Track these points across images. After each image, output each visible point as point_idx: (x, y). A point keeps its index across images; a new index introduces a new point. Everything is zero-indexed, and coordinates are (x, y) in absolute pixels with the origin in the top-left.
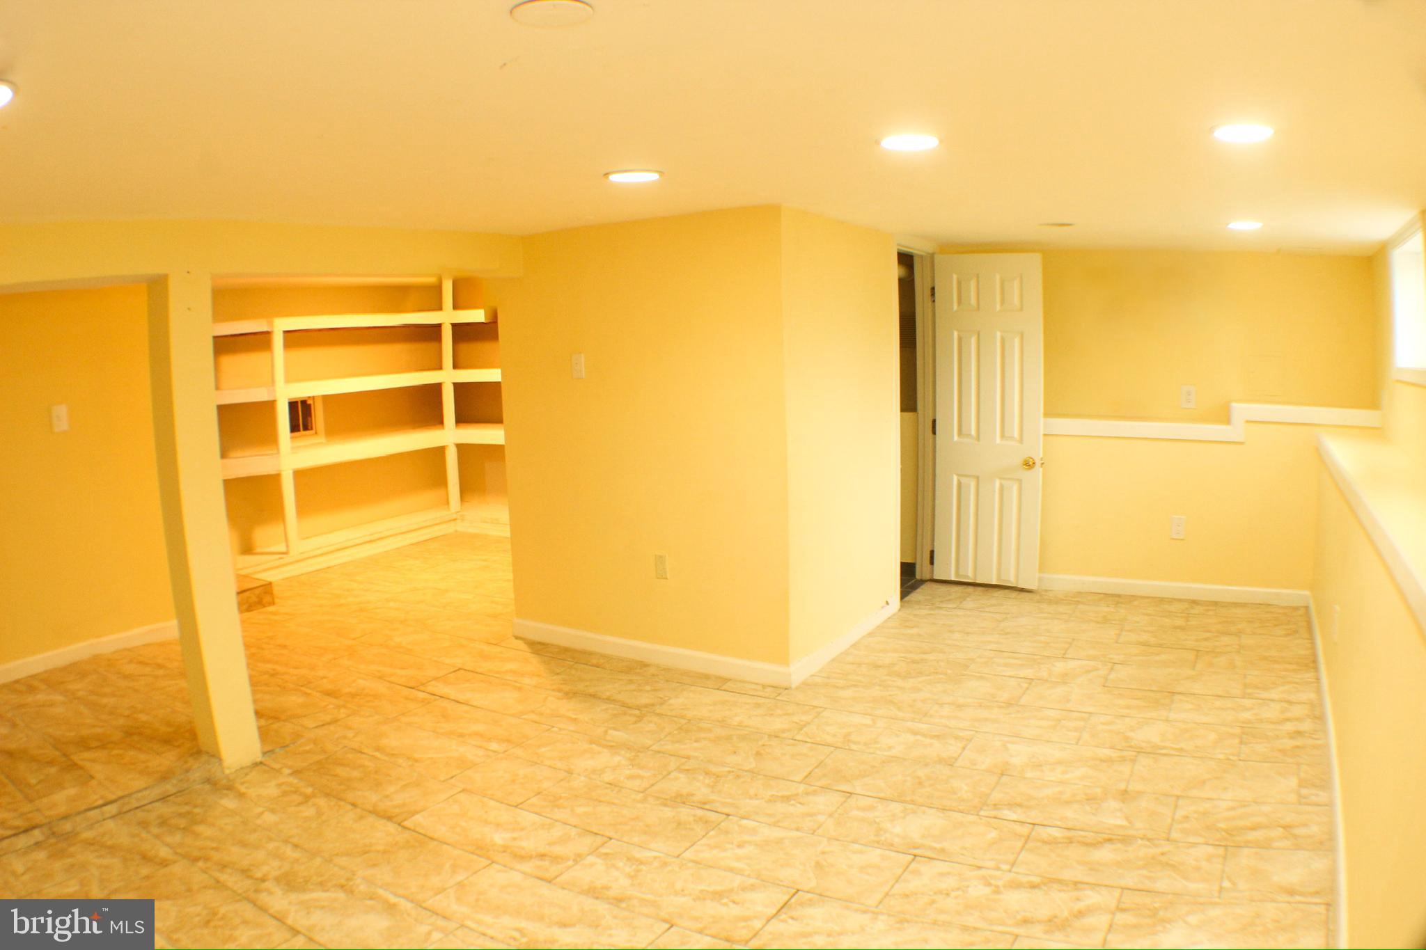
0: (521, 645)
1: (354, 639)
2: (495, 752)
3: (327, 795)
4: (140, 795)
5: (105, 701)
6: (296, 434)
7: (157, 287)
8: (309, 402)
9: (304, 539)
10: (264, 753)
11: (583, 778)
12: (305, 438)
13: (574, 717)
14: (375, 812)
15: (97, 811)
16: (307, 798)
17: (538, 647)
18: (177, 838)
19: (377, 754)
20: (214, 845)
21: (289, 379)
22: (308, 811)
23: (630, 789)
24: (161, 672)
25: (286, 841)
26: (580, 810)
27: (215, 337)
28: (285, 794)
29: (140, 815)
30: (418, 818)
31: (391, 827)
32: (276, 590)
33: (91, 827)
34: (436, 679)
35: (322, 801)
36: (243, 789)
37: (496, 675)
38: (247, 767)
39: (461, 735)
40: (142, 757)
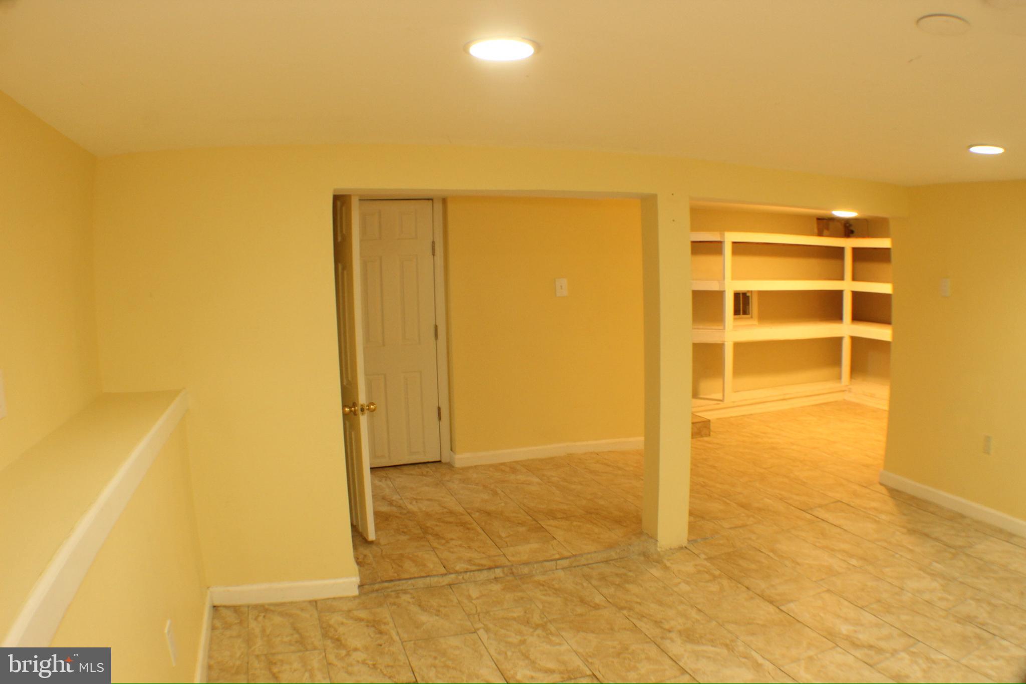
0: (883, 490)
1: (765, 469)
2: (854, 566)
3: (730, 578)
4: (589, 556)
5: (573, 487)
6: (737, 316)
7: (648, 203)
8: (748, 294)
9: (735, 392)
10: (689, 541)
11: (910, 595)
12: (744, 321)
13: (911, 547)
14: (762, 596)
15: (554, 563)
16: (715, 578)
17: (895, 493)
18: (612, 590)
19: (771, 554)
20: (638, 600)
21: (734, 278)
22: (714, 587)
23: (938, 607)
24: (620, 472)
25: (693, 606)
26: (904, 617)
27: (693, 242)
28: (699, 572)
29: (586, 570)
30: (792, 605)
31: (771, 609)
32: (713, 426)
33: (544, 573)
34: (821, 506)
35: (725, 582)
36: (668, 564)
37: (862, 510)
38: (675, 549)
39: (833, 550)
40: (596, 530)
